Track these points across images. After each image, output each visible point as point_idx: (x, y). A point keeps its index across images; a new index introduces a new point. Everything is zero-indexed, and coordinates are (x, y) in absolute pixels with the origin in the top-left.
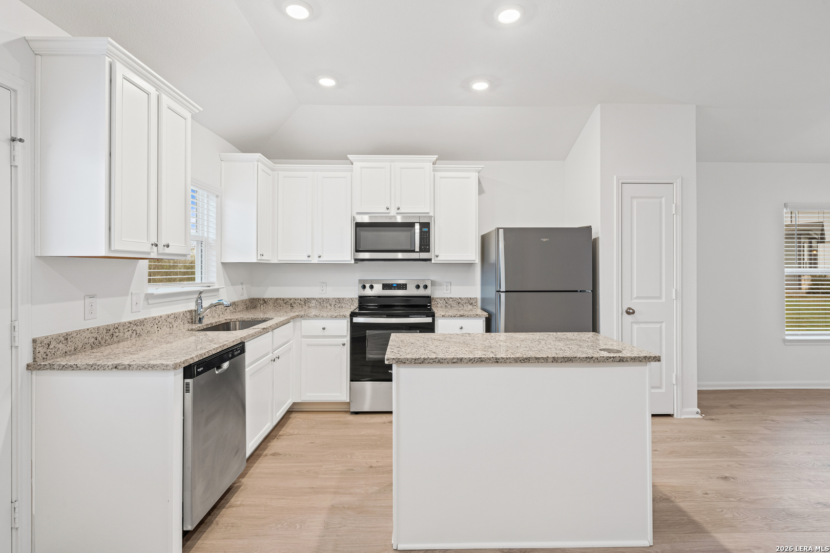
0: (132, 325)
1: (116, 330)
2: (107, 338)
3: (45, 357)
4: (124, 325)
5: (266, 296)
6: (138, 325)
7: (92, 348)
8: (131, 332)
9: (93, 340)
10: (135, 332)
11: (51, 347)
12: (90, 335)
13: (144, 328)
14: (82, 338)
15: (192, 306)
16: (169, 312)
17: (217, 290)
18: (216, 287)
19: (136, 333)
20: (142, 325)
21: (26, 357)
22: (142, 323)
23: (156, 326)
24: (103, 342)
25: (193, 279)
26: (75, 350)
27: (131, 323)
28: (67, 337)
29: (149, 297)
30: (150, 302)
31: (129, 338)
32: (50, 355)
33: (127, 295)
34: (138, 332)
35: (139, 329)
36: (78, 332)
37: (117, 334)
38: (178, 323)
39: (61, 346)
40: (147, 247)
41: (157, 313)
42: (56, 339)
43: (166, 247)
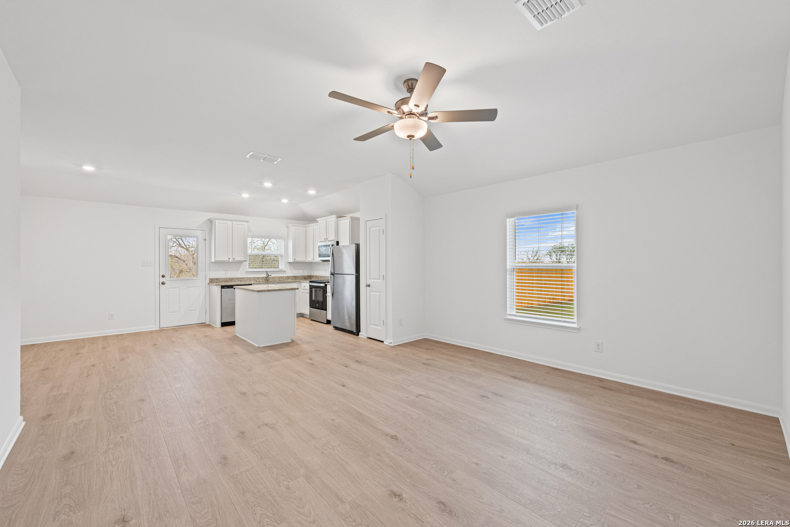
1: (233, 279)
2: (230, 281)
3: (211, 282)
4: (236, 278)
5: (315, 275)
8: (238, 280)
9: (225, 280)
14: (221, 279)
15: (265, 275)
16: (255, 277)
17: (285, 271)
18: (283, 270)
20: (243, 279)
21: (208, 281)
23: (249, 280)
26: (219, 282)
28: (217, 279)
29: (246, 272)
33: (239, 271)
35: (241, 280)
40: (227, 259)
41: (250, 276)
42: (215, 279)
43: (234, 259)
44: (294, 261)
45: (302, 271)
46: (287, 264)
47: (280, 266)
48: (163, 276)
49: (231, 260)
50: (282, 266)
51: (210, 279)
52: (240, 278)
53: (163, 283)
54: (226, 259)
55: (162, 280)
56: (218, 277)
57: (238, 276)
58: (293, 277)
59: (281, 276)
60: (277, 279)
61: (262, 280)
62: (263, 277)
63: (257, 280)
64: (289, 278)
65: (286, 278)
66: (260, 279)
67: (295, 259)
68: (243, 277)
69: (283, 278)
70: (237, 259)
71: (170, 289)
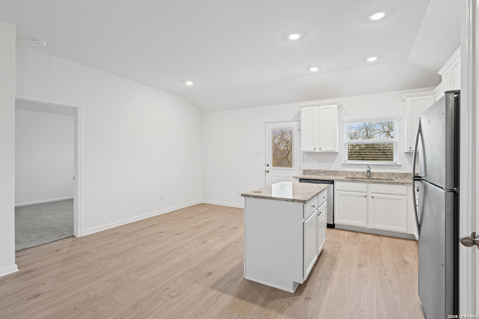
1: (326, 172)
2: (322, 173)
4: (329, 171)
7: (317, 175)
8: (332, 174)
9: (318, 173)
10: (334, 174)
12: (316, 171)
16: (353, 171)
17: (400, 166)
18: (399, 164)
20: (337, 173)
22: (337, 172)
23: (345, 174)
25: (393, 160)
26: (312, 173)
27: (332, 171)
28: (310, 171)
29: (342, 164)
30: (344, 166)
33: (333, 163)
34: (335, 174)
36: (313, 170)
39: (308, 172)
40: (314, 150)
41: (346, 170)
42: (307, 170)
43: (320, 149)
44: (409, 151)
46: (405, 154)
47: (394, 159)
48: (268, 165)
49: (318, 150)
50: (398, 157)
51: (303, 170)
52: (334, 171)
53: (268, 172)
54: (312, 149)
55: (267, 168)
56: (311, 169)
57: (333, 169)
59: (392, 173)
60: (386, 176)
61: (362, 175)
62: (364, 171)
63: (355, 175)
64: (407, 177)
65: (401, 176)
66: (360, 174)
67: (410, 148)
68: (338, 170)
69: (396, 176)
70: (324, 149)
71: (272, 177)
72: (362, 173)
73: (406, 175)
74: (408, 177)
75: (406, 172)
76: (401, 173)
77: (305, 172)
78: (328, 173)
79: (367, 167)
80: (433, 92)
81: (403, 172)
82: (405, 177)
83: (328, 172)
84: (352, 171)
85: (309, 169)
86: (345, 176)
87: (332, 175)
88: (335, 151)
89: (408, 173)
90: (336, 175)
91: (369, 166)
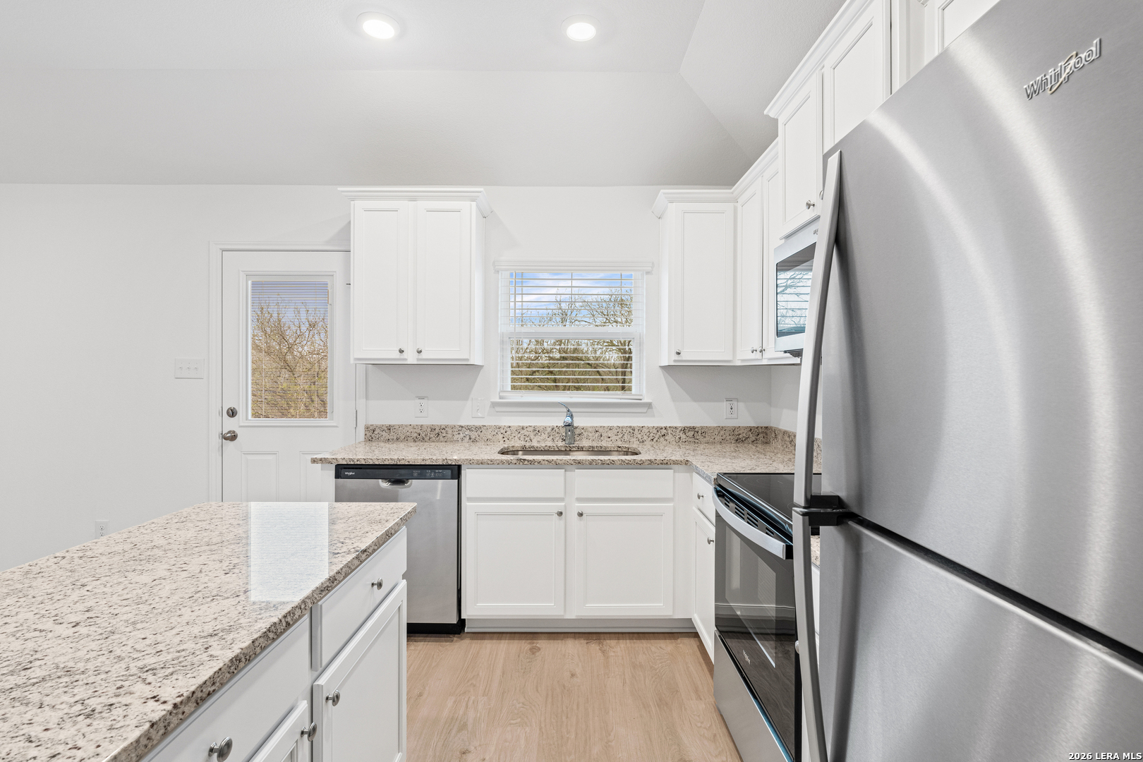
0: (464, 429)
1: (443, 431)
2: (432, 436)
3: (370, 438)
4: (453, 428)
5: (782, 426)
6: (472, 431)
7: (415, 441)
8: (461, 437)
9: (416, 435)
10: (468, 438)
11: (376, 432)
12: (412, 430)
13: (482, 435)
14: (404, 430)
16: (526, 424)
17: (649, 405)
18: (646, 400)
19: (470, 438)
20: (479, 432)
22: (478, 429)
23: (502, 436)
24: (427, 439)
26: (397, 439)
27: (462, 427)
28: (389, 428)
29: (494, 405)
30: (498, 409)
31: (460, 441)
32: (374, 438)
33: (467, 399)
34: (473, 437)
35: (474, 435)
36: (400, 425)
37: (444, 435)
38: (542, 438)
39: (384, 433)
40: (397, 355)
41: (506, 421)
42: (381, 427)
43: (420, 352)
44: (675, 361)
45: (725, 405)
46: (660, 371)
47: (633, 385)
48: (232, 413)
49: (411, 358)
50: (645, 381)
51: (367, 428)
52: (469, 428)
53: (233, 437)
54: (391, 354)
55: (230, 425)
56: (392, 423)
57: (467, 418)
58: (684, 430)
59: (630, 427)
60: (614, 438)
61: (551, 437)
62: (555, 425)
63: (532, 437)
64: (666, 438)
65: (652, 434)
66: (546, 435)
67: (679, 353)
68: (481, 424)
69: (640, 436)
70: (431, 354)
71: (250, 457)
72: (549, 429)
73: (664, 431)
74: (669, 437)
75: (663, 425)
76: (652, 426)
77: (373, 434)
78: (450, 436)
79: (565, 410)
80: (732, 193)
81: (656, 425)
82: (662, 439)
83: (450, 431)
84: (521, 425)
85: (388, 423)
86: (502, 442)
87: (462, 440)
88: (467, 360)
89: (668, 425)
90: (475, 441)
91: (571, 410)
